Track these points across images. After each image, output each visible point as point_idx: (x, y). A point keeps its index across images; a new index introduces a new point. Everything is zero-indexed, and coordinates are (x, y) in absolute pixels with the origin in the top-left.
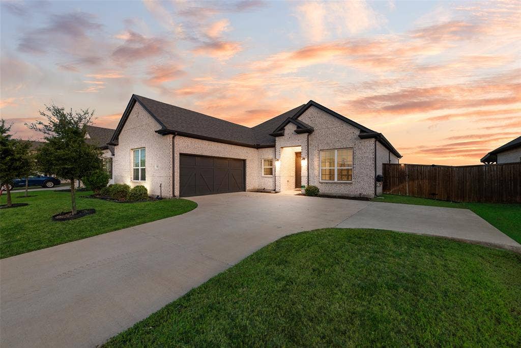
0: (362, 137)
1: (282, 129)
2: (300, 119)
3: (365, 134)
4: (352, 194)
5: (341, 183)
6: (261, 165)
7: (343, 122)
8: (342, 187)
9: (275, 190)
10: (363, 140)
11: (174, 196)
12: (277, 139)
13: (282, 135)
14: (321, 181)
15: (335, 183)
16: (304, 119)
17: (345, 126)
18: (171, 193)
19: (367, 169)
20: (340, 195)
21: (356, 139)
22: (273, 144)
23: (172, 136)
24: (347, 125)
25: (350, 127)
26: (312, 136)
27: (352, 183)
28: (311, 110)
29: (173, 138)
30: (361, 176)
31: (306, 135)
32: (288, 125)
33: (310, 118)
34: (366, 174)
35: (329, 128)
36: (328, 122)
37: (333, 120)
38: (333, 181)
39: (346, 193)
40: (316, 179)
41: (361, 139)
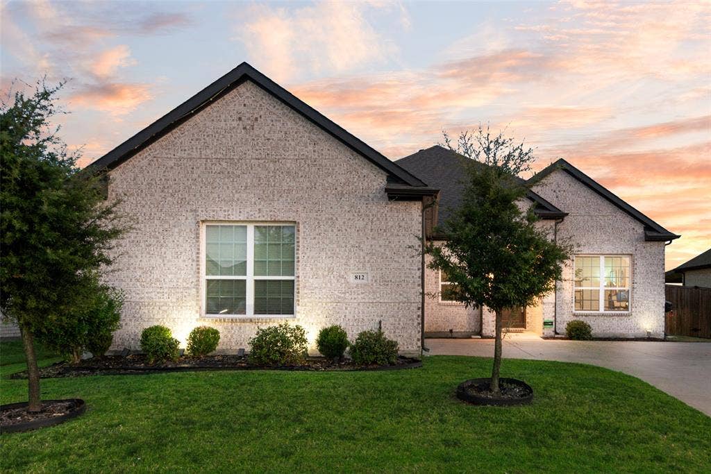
0: (648, 239)
3: (655, 234)
4: (631, 334)
7: (616, 208)
8: (614, 322)
9: (480, 333)
10: (649, 244)
14: (574, 311)
15: (603, 315)
16: (544, 192)
19: (654, 291)
20: (612, 335)
21: (637, 240)
24: (625, 215)
25: (628, 219)
27: (630, 315)
30: (645, 302)
31: (553, 223)
33: (555, 191)
34: (653, 300)
35: (592, 216)
36: (590, 204)
37: (599, 202)
38: (597, 312)
39: (621, 331)
40: (566, 309)
41: (646, 241)
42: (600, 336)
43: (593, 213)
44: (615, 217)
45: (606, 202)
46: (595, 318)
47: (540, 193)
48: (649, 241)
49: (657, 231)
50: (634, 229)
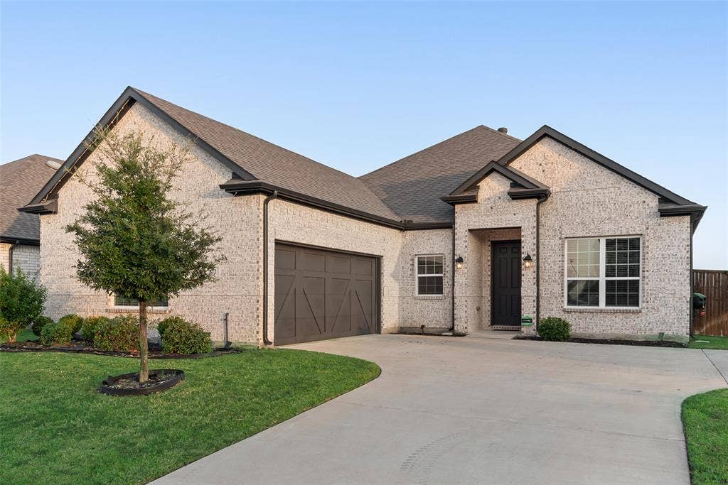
0: (664, 214)
1: (475, 187)
2: (515, 165)
3: (671, 206)
4: (641, 335)
5: (615, 312)
6: (413, 270)
7: (620, 178)
8: (617, 320)
9: (452, 329)
10: (666, 220)
11: (266, 342)
12: (458, 208)
13: (473, 200)
14: (566, 306)
15: (601, 311)
16: (524, 165)
17: (625, 186)
18: (261, 336)
20: (613, 338)
21: (649, 216)
22: (447, 221)
23: (263, 198)
24: (631, 185)
26: (547, 207)
27: (640, 312)
28: (543, 148)
29: (266, 202)
30: (661, 295)
31: (534, 202)
32: (488, 179)
33: (541, 165)
34: (673, 292)
35: (587, 191)
36: (585, 176)
37: (597, 172)
38: (596, 307)
39: (627, 332)
40: (555, 303)
41: (661, 216)
42: (597, 338)
43: (588, 187)
44: (619, 188)
45: (606, 172)
46: (591, 315)
47: (523, 168)
48: (665, 216)
49: (675, 202)
50: (644, 202)
